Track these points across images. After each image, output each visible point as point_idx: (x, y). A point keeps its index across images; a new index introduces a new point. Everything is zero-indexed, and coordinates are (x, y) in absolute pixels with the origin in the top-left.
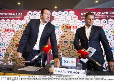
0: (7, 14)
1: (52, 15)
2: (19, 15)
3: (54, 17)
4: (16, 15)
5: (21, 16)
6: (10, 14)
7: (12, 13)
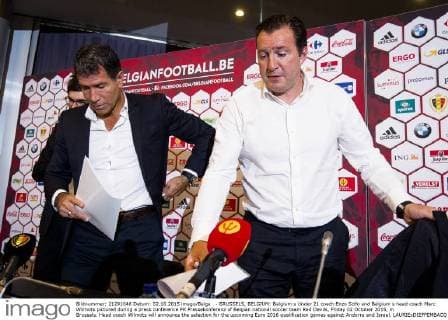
0: (177, 71)
1: (376, 45)
2: (221, 69)
3: (386, 54)
4: (211, 70)
5: (230, 70)
6: (187, 69)
7: (193, 66)
